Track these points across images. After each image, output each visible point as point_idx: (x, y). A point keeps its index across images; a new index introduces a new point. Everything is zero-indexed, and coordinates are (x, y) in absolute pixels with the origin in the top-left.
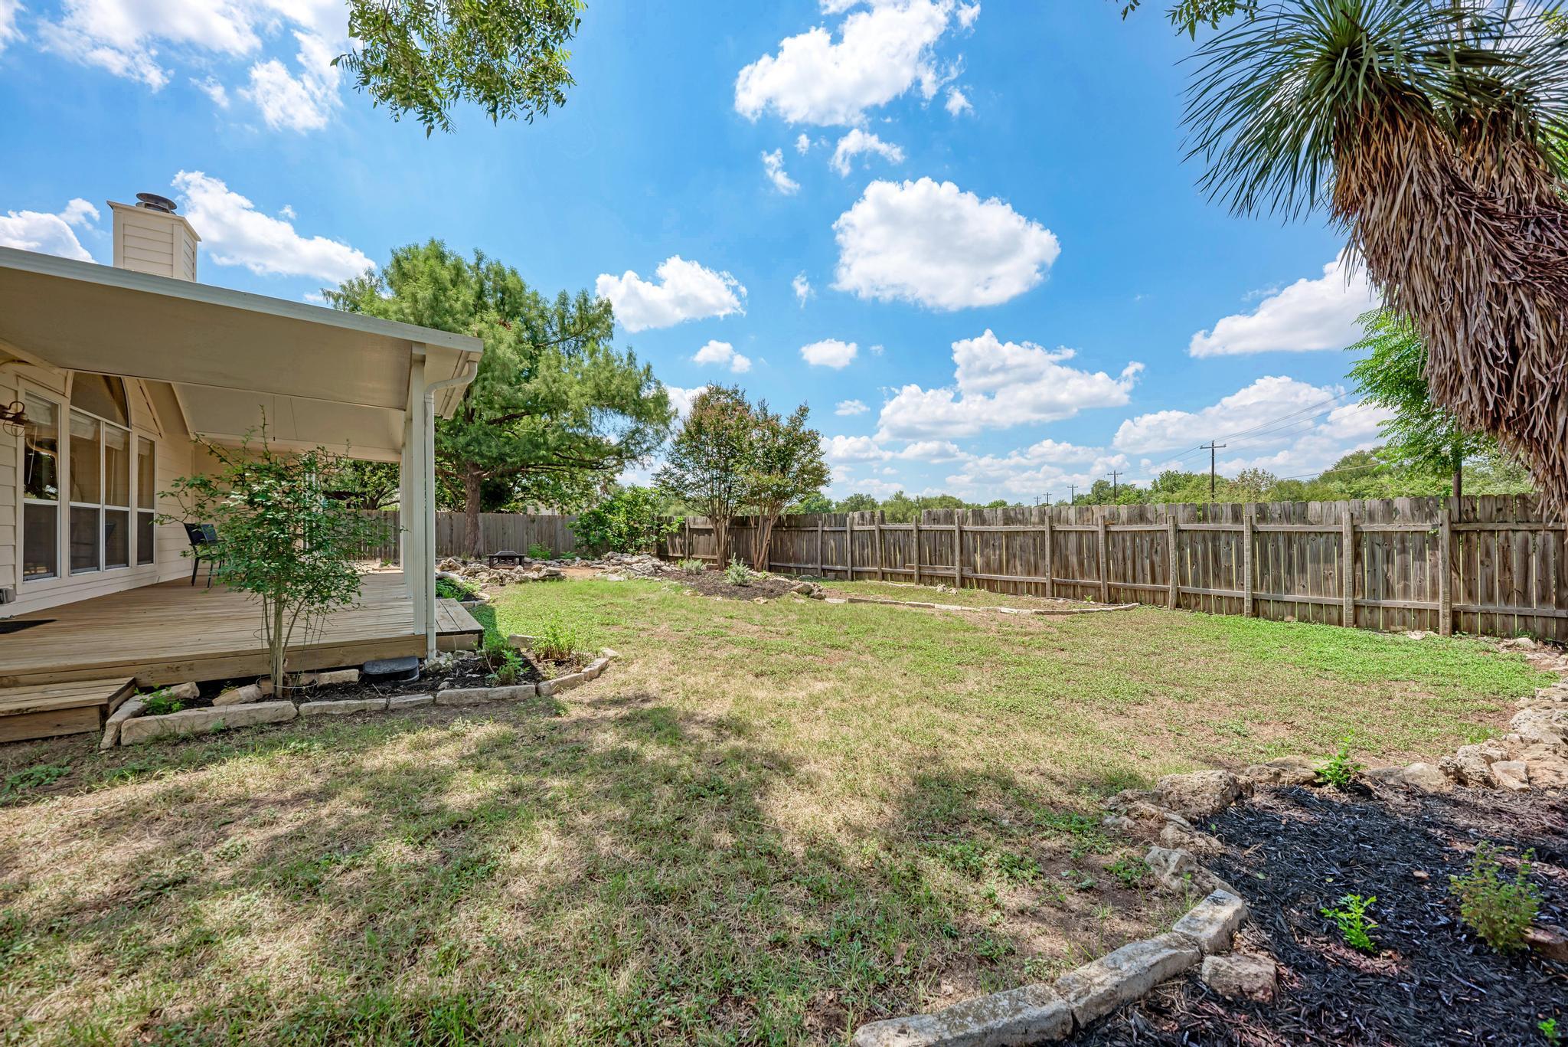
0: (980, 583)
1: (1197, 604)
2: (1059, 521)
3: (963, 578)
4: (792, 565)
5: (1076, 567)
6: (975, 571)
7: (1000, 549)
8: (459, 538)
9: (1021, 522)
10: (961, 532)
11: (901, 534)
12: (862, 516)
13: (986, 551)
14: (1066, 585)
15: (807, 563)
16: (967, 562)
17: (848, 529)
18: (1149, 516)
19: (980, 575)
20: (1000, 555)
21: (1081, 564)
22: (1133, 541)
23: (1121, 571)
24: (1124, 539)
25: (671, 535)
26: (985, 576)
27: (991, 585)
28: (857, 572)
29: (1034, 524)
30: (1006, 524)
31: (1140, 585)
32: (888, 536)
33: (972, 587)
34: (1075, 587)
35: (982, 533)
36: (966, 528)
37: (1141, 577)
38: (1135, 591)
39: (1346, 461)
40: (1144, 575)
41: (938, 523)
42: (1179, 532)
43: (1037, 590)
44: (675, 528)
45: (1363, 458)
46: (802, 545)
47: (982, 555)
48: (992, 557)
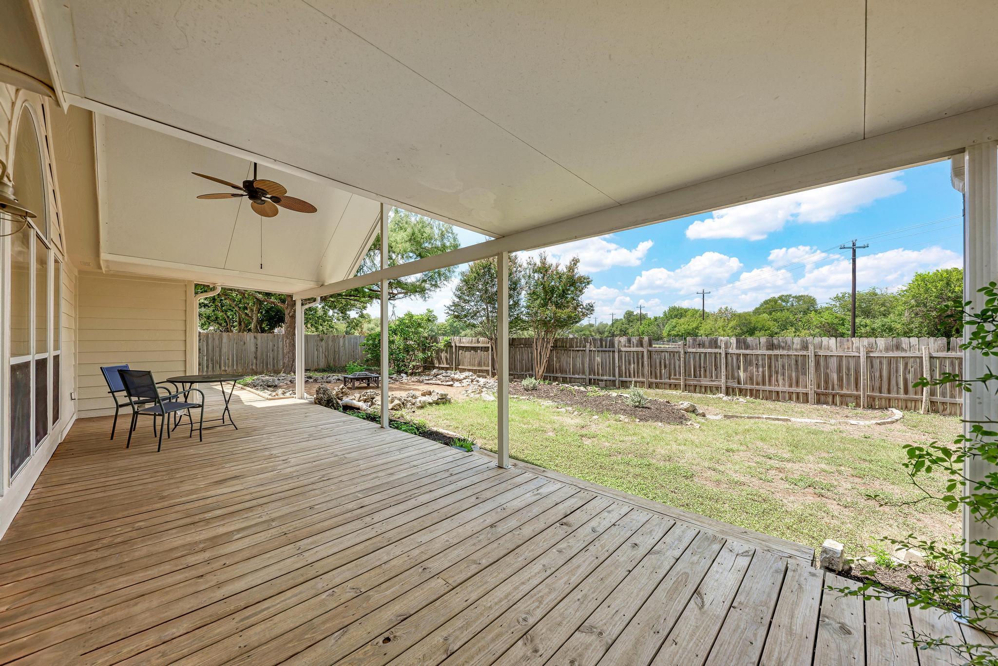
0: (742, 392)
1: (944, 410)
2: (820, 348)
3: (727, 388)
4: (559, 375)
5: (836, 382)
6: (739, 383)
7: (763, 367)
8: (262, 355)
9: (783, 348)
10: (726, 354)
11: (667, 355)
12: (629, 341)
13: (750, 368)
14: (826, 395)
15: (573, 374)
16: (732, 375)
17: (616, 350)
18: (904, 346)
19: (742, 386)
20: (763, 372)
21: (840, 379)
22: (890, 364)
23: (877, 385)
24: (881, 363)
25: (439, 351)
26: (749, 387)
27: (754, 394)
28: (622, 382)
29: (796, 350)
30: (768, 349)
31: (893, 395)
32: (654, 356)
33: (735, 395)
34: (834, 396)
35: (745, 355)
36: (730, 351)
37: (895, 389)
38: (890, 400)
39: (766, 302)
40: (898, 388)
41: (704, 347)
42: (931, 357)
43: (798, 398)
44: (441, 345)
45: (774, 301)
46: (568, 360)
47: (745, 370)
48: (755, 373)
